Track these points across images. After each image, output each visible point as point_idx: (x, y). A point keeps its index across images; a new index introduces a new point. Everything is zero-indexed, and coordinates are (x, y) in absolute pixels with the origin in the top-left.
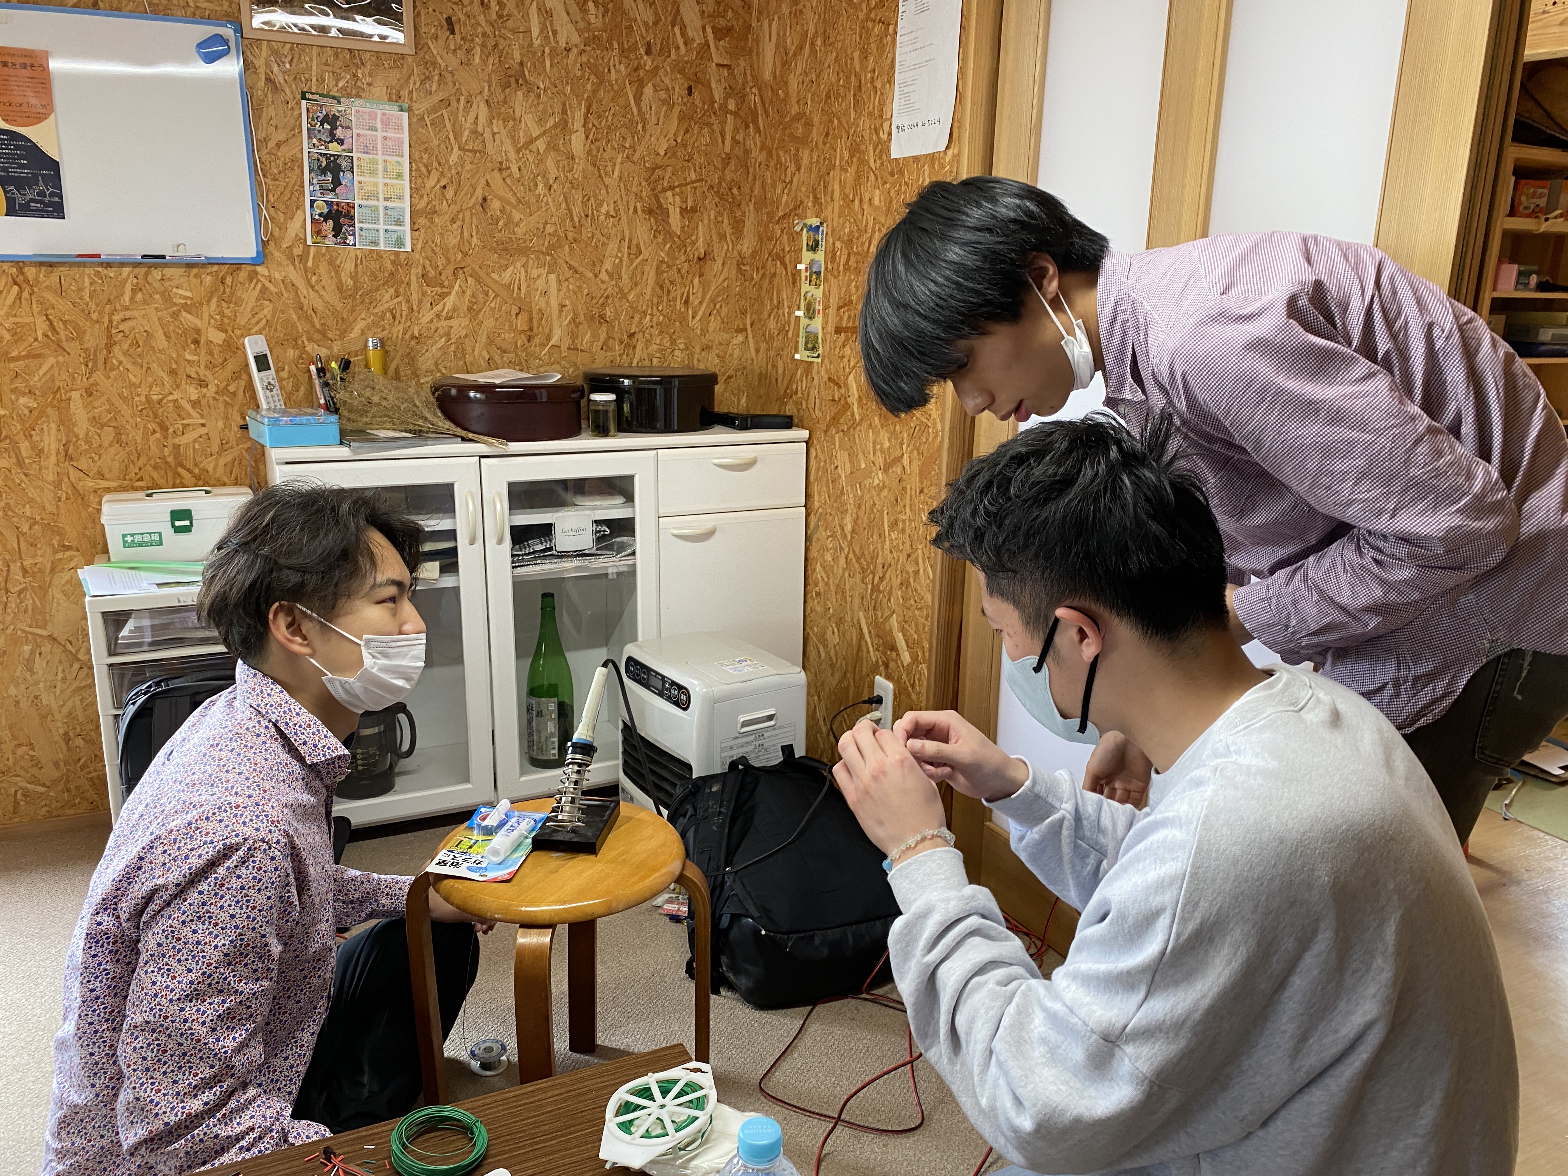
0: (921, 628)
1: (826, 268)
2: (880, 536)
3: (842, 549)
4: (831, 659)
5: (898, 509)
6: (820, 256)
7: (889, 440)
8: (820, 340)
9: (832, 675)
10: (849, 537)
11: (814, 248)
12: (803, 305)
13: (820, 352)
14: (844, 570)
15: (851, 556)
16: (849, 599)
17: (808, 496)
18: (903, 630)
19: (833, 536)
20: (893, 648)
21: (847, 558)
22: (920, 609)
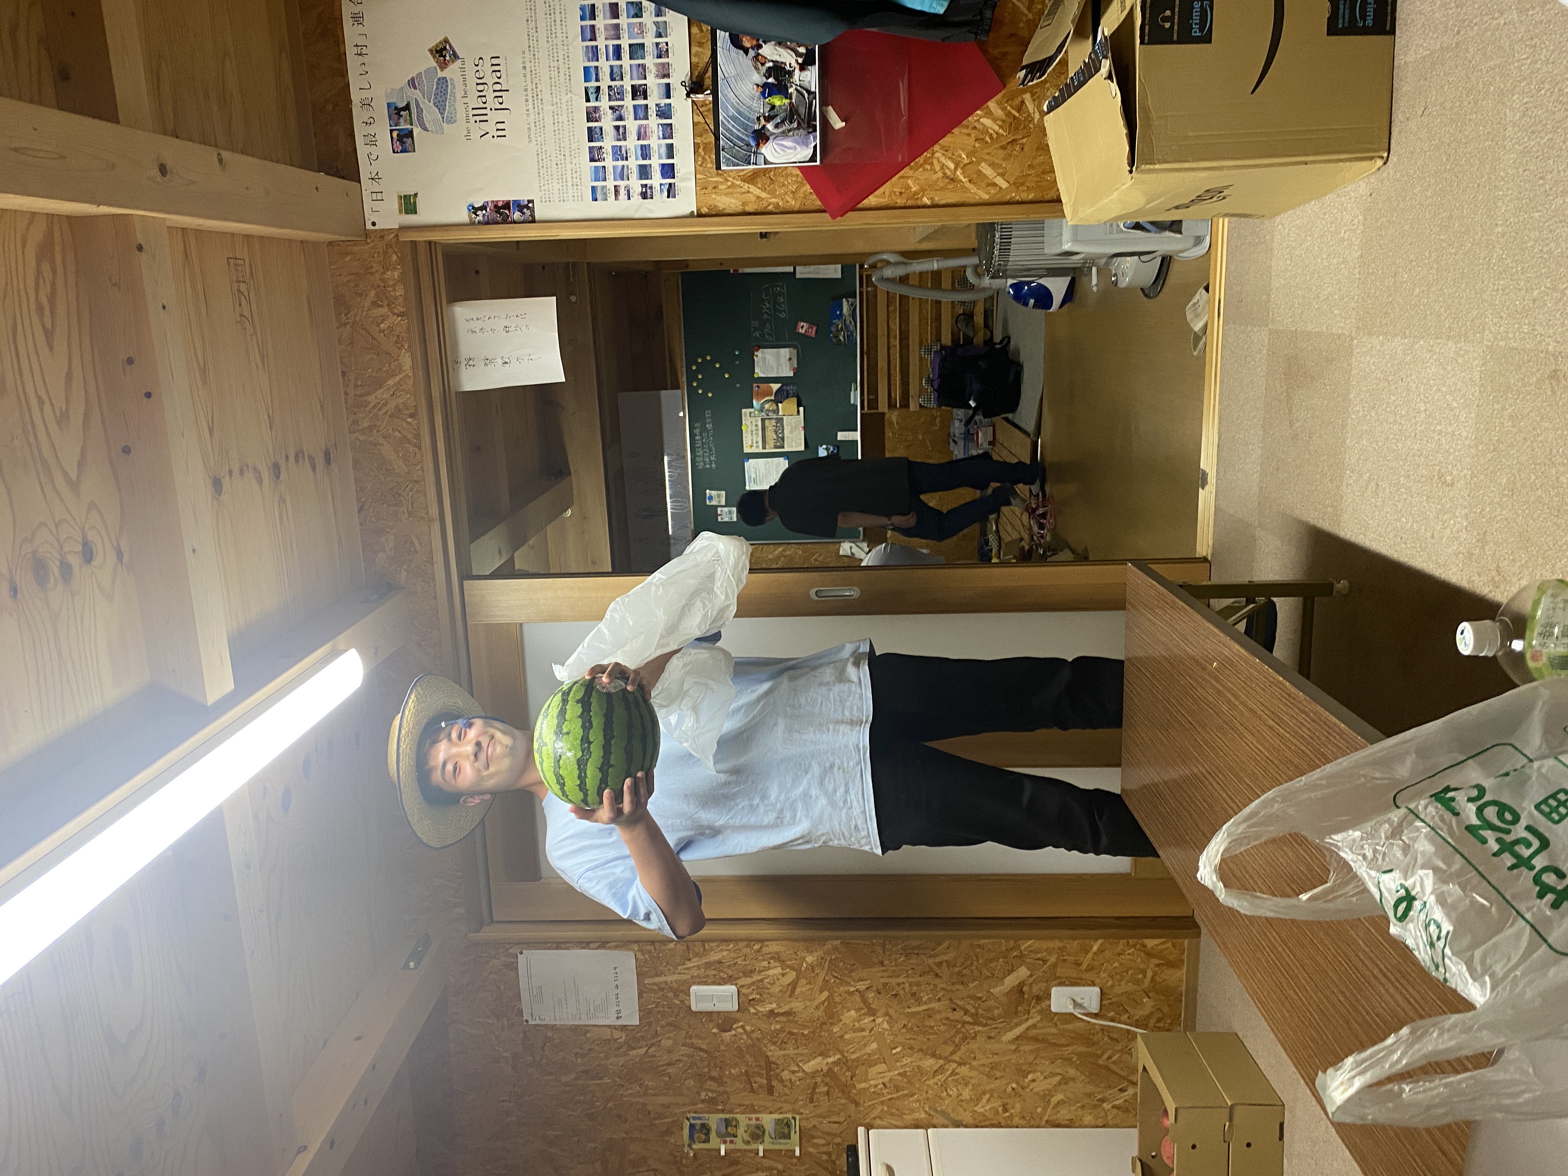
0: (992, 955)
1: (722, 1111)
2: (930, 1017)
3: (954, 1073)
4: (1059, 1084)
5: (902, 992)
6: (714, 1120)
7: (848, 1011)
8: (781, 1116)
9: (1073, 1079)
10: (941, 1062)
11: (705, 1129)
12: (753, 1146)
13: (790, 1116)
14: (972, 1068)
15: (956, 1057)
16: (996, 1059)
17: (917, 1127)
18: (1002, 979)
19: (944, 1086)
20: (1019, 989)
21: (960, 1064)
22: (977, 957)
